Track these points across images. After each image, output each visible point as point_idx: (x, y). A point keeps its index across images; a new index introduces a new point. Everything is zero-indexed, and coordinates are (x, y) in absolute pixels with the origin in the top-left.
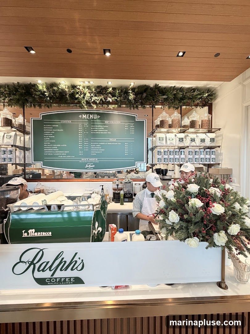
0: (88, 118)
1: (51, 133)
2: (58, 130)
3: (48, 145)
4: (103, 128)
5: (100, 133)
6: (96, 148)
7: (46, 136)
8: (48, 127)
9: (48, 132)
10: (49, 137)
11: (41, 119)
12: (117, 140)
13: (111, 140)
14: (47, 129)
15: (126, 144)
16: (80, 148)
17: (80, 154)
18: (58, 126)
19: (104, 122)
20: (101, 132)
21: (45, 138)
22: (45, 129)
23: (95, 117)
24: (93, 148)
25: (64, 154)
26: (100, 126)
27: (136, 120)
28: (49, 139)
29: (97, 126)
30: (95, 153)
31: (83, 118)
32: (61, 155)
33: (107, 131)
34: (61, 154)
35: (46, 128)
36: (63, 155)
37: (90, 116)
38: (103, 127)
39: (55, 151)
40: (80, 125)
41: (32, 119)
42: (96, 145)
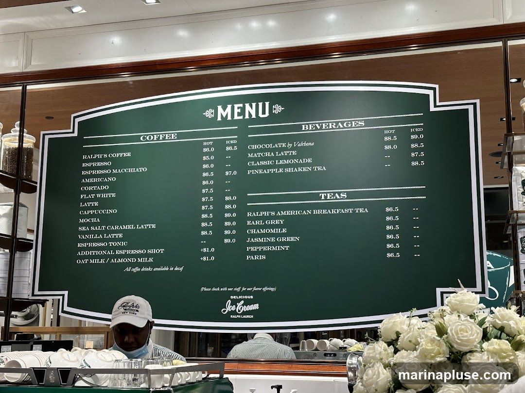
0: (236, 117)
1: (104, 184)
2: (131, 170)
3: (92, 228)
4: (294, 153)
5: (281, 170)
6: (263, 231)
7: (88, 193)
8: (97, 160)
9: (95, 180)
10: (98, 195)
11: (76, 134)
12: (350, 195)
13: (326, 195)
14: (92, 168)
15: (388, 209)
16: (203, 233)
17: (205, 258)
18: (129, 154)
19: (299, 128)
22: (87, 169)
23: (264, 113)
24: (253, 231)
25: (145, 260)
26: (284, 145)
27: (432, 109)
28: (96, 204)
30: (262, 253)
31: (219, 119)
32: (133, 265)
33: (309, 161)
34: (134, 260)
36: (141, 265)
37: (243, 109)
38: (293, 149)
39: (114, 249)
40: (206, 147)
41: (47, 137)
42: (264, 218)
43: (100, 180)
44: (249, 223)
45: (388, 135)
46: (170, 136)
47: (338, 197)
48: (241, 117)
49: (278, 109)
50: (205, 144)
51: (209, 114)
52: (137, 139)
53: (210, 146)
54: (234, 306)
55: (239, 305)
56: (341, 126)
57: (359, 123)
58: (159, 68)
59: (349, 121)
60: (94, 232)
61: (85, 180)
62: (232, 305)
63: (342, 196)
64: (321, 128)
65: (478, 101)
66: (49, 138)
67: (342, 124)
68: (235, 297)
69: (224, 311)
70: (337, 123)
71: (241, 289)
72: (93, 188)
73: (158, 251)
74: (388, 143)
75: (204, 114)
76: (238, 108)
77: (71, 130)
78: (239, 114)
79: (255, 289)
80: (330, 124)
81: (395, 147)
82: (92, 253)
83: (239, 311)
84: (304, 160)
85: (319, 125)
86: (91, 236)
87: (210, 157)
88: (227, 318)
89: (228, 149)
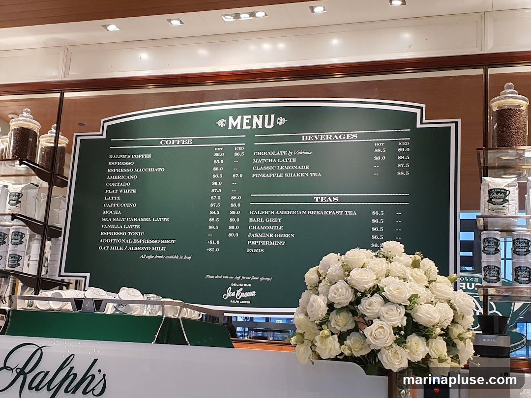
0: (245, 127)
4: (294, 160)
5: (281, 175)
8: (122, 160)
10: (121, 191)
12: (341, 199)
13: (320, 198)
15: (374, 213)
16: (211, 227)
20: (284, 172)
21: (108, 195)
22: (112, 167)
23: (269, 124)
26: (285, 153)
27: (419, 125)
28: (119, 198)
29: (274, 153)
30: (261, 246)
31: (230, 128)
32: (148, 253)
33: (307, 167)
34: (148, 248)
35: (115, 164)
37: (251, 120)
39: (132, 238)
40: (217, 152)
43: (123, 177)
44: (250, 220)
45: (378, 147)
46: (186, 142)
47: (331, 201)
48: (249, 127)
49: (282, 121)
50: (216, 149)
51: (221, 123)
52: (158, 142)
53: (220, 152)
54: (234, 292)
55: (238, 291)
56: (337, 138)
57: (353, 136)
58: (179, 81)
59: (344, 134)
60: (115, 223)
61: (110, 177)
62: (232, 291)
63: (334, 199)
64: (319, 140)
65: (459, 121)
66: (81, 139)
67: (338, 135)
68: (235, 285)
69: (225, 297)
70: (333, 135)
71: (241, 278)
72: (117, 185)
73: (170, 242)
74: (378, 154)
75: (217, 123)
76: (247, 119)
77: (101, 133)
78: (247, 125)
79: (253, 278)
80: (327, 136)
81: (384, 158)
82: (113, 241)
83: (238, 297)
84: (302, 166)
85: (317, 137)
86: (113, 226)
87: (220, 161)
88: (227, 303)
89: (236, 154)
